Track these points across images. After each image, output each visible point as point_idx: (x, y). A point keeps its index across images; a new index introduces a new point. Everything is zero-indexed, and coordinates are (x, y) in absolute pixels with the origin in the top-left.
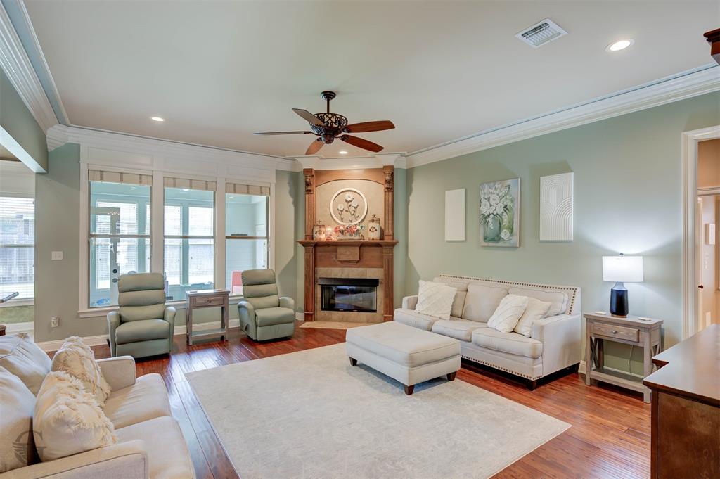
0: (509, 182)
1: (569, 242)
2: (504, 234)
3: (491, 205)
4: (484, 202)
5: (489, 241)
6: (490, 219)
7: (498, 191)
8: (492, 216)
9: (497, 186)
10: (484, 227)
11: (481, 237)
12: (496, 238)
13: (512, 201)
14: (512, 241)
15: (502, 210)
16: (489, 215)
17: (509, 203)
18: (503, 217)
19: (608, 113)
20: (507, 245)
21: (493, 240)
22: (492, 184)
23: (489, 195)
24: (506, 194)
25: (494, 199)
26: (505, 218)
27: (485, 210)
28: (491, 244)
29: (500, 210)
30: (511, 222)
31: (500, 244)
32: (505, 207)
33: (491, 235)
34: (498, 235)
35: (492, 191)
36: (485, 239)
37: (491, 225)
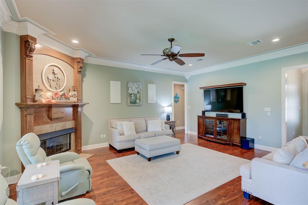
0: (139, 83)
1: (154, 104)
2: (138, 101)
3: (133, 90)
4: (130, 89)
5: (132, 103)
6: (132, 95)
7: (135, 85)
8: (133, 94)
9: (135, 83)
10: (130, 98)
11: (129, 102)
12: (135, 103)
13: (140, 90)
14: (140, 104)
15: (137, 93)
16: (132, 94)
17: (139, 91)
18: (137, 95)
19: (162, 72)
20: (139, 105)
21: (134, 103)
22: (133, 83)
23: (132, 87)
24: (138, 87)
25: (134, 88)
26: (138, 95)
27: (130, 91)
28: (133, 105)
29: (136, 92)
30: (140, 97)
31: (136, 104)
32: (138, 91)
33: (133, 101)
34: (136, 101)
35: (133, 85)
36: (131, 102)
37: (133, 98)
